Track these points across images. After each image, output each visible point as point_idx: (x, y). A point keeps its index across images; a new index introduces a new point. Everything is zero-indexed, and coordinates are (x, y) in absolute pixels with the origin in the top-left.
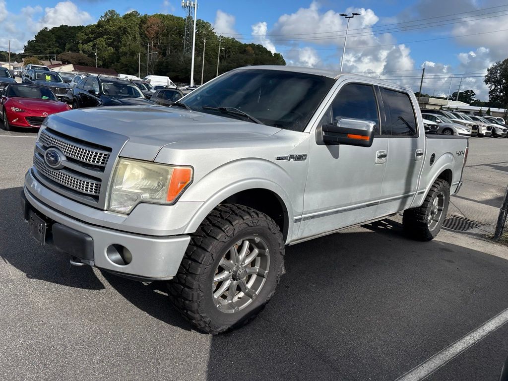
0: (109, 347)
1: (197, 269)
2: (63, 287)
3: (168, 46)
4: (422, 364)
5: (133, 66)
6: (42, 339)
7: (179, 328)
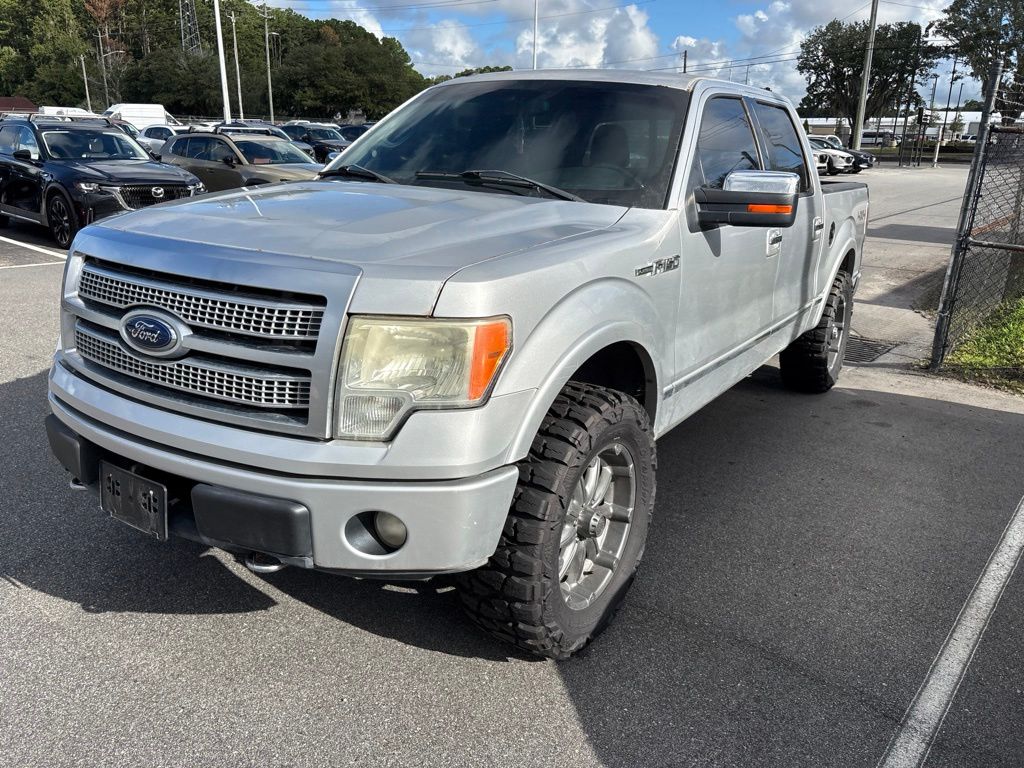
0: (361, 733)
1: (538, 534)
2: (182, 618)
3: (143, 34)
4: (951, 635)
5: (69, 86)
6: (206, 749)
7: (480, 660)
